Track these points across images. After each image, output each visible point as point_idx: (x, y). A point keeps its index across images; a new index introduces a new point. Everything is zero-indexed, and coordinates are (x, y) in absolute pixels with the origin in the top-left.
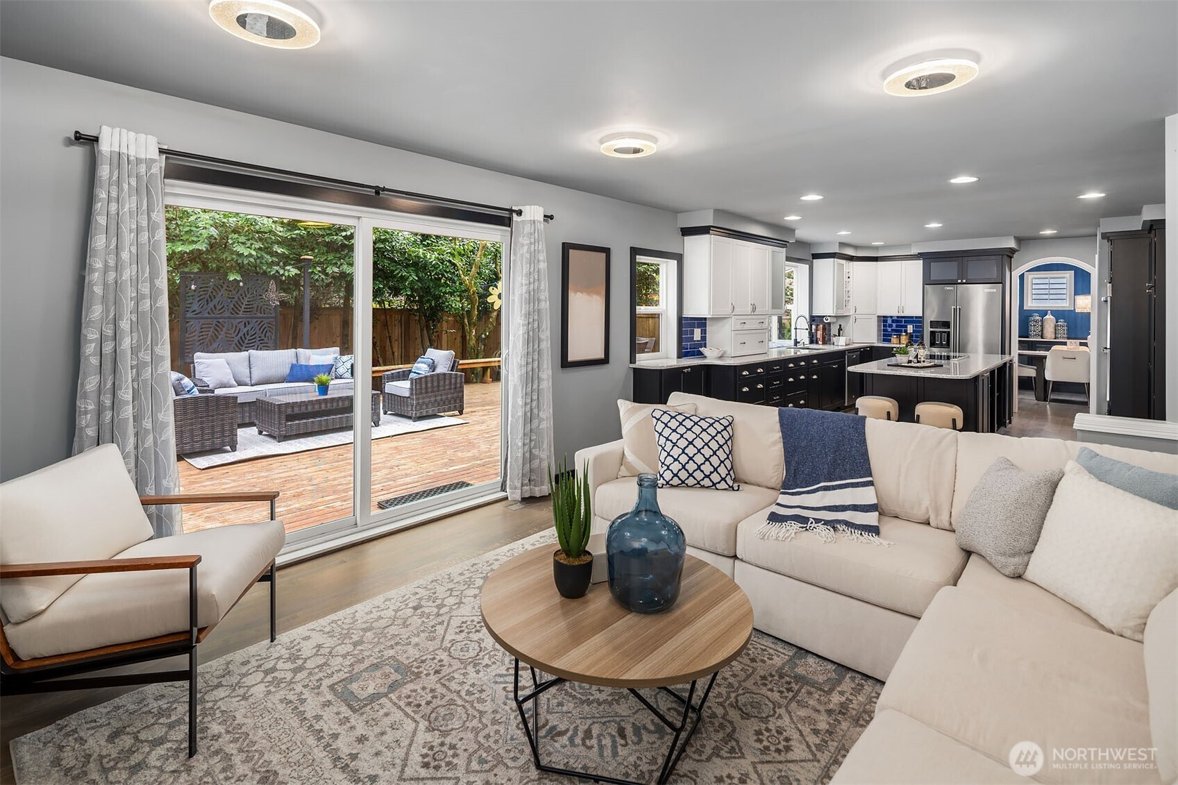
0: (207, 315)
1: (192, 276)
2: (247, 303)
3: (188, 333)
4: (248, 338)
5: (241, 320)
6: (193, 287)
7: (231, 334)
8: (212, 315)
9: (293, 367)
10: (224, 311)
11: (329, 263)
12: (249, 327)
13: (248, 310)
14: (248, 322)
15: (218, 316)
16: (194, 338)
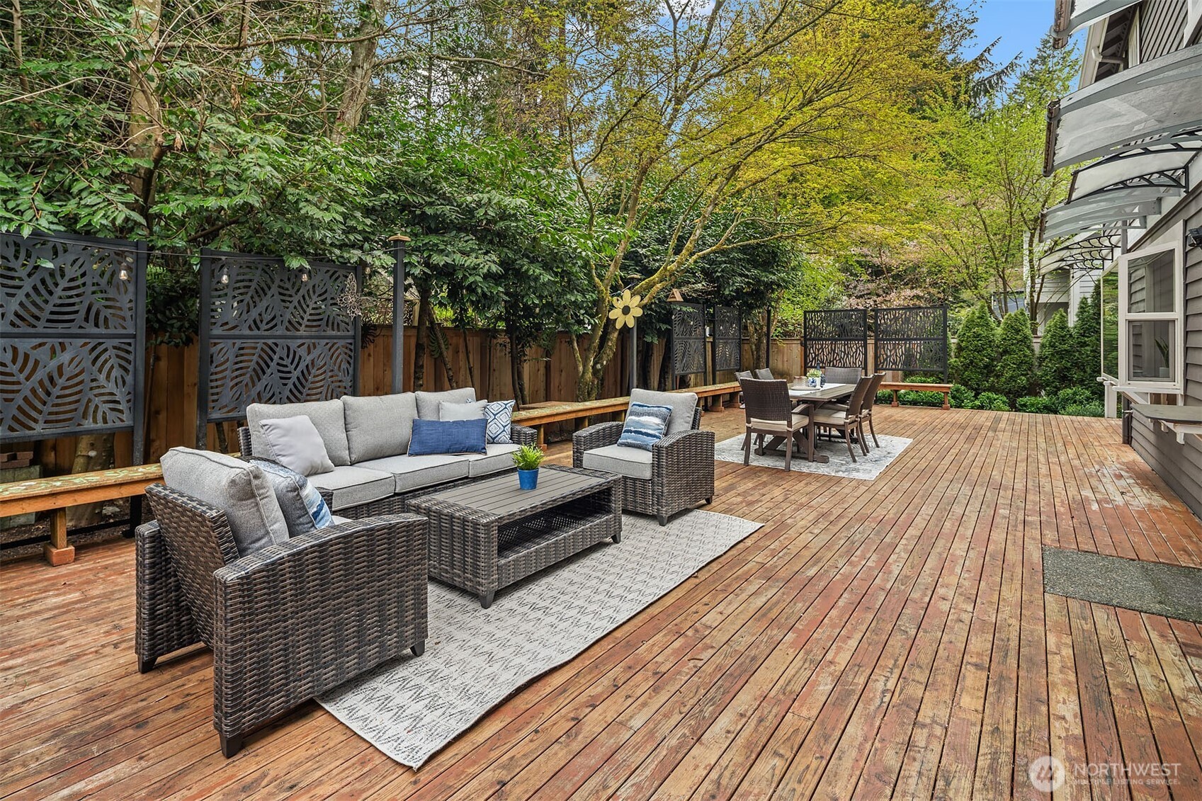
0: (248, 332)
1: (223, 258)
2: (313, 312)
3: (214, 365)
4: (313, 371)
5: (303, 341)
6: (225, 279)
7: (286, 366)
8: (256, 332)
9: (416, 426)
10: (276, 325)
11: (435, 249)
12: (315, 353)
13: (315, 323)
14: (314, 344)
15: (266, 333)
16: (224, 374)
